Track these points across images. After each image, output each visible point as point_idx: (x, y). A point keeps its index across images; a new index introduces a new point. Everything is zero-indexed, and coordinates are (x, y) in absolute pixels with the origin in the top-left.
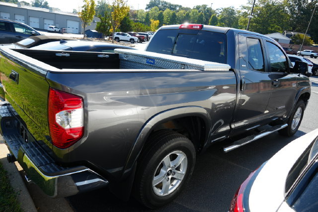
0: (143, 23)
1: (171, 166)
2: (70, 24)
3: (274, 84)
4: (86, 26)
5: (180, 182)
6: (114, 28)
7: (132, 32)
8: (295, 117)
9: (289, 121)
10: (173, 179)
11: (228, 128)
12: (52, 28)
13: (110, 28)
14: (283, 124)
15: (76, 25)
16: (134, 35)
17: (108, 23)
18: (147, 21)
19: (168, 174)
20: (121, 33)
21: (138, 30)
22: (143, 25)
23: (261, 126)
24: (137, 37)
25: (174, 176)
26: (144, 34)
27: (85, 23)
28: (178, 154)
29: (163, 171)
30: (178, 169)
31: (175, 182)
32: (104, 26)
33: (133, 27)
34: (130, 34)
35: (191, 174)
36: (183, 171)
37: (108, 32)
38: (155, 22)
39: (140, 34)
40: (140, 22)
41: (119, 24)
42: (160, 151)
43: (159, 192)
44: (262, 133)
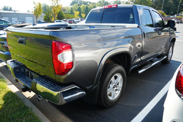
0: (69, 14)
1: (115, 82)
2: (27, 18)
3: (159, 34)
4: (38, 19)
5: (120, 91)
6: (54, 18)
7: (65, 20)
8: (169, 52)
9: (167, 55)
10: (116, 90)
11: (139, 60)
12: (17, 22)
13: (52, 19)
14: (164, 57)
15: (31, 19)
16: (65, 21)
17: (50, 15)
18: (72, 13)
19: (114, 88)
20: (58, 20)
21: (68, 18)
22: (70, 15)
23: (153, 58)
24: (68, 22)
25: (117, 88)
26: (72, 20)
27: (37, 17)
28: (117, 76)
29: (111, 86)
30: (118, 84)
31: (117, 91)
32: (48, 18)
33: (65, 17)
34: (64, 21)
35: (125, 86)
36: (121, 85)
37: (51, 21)
38: (77, 12)
39: (69, 20)
40: (68, 13)
41: (57, 15)
42: (110, 74)
43: (110, 98)
44: (155, 62)
